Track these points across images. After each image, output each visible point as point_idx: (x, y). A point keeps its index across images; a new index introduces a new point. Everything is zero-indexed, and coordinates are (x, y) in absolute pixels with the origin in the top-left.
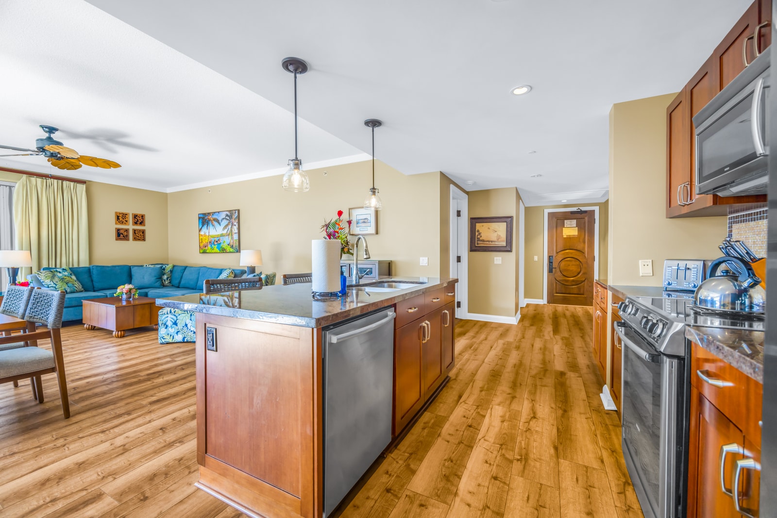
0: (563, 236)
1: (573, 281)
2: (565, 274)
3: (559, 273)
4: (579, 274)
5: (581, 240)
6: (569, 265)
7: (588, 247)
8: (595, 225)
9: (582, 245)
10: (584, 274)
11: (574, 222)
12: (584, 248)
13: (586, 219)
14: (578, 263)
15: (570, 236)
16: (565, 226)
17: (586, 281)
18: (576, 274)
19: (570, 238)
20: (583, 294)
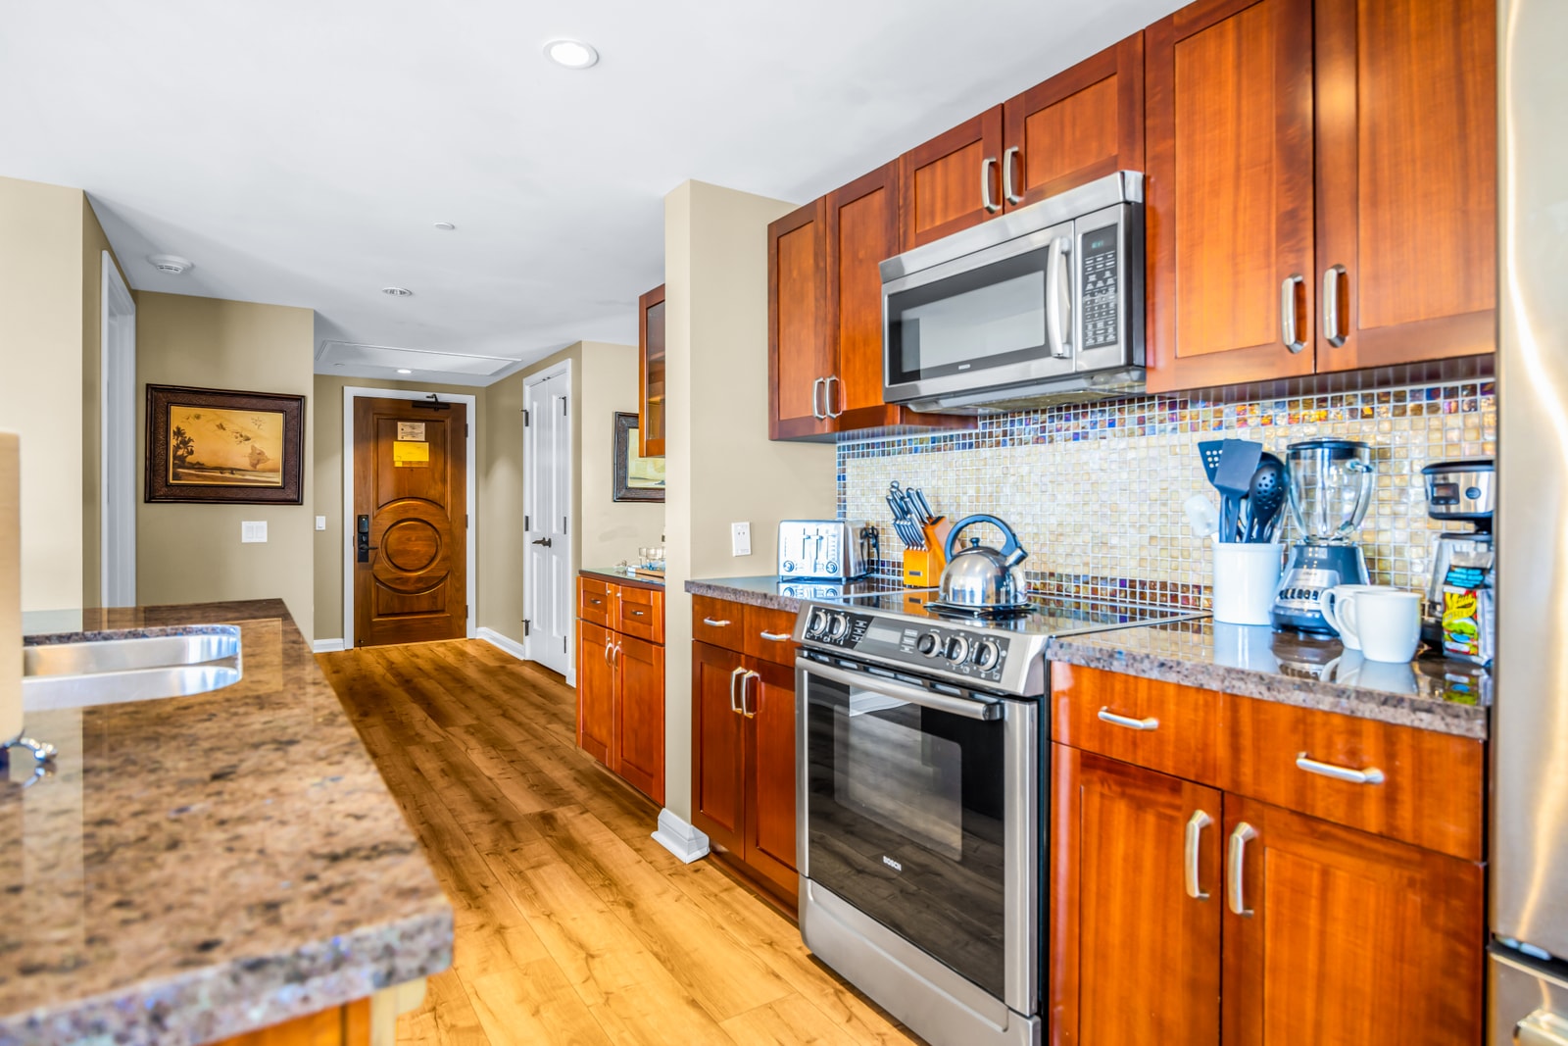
0: (393, 462)
1: (419, 579)
2: (399, 561)
3: (386, 564)
4: (432, 560)
5: (437, 476)
6: (409, 540)
7: (453, 492)
8: (468, 439)
9: (439, 486)
10: (444, 559)
11: (421, 427)
12: (444, 495)
13: (448, 422)
14: (430, 532)
15: (410, 462)
16: (399, 438)
17: (449, 577)
18: (427, 562)
19: (412, 469)
20: (443, 611)
